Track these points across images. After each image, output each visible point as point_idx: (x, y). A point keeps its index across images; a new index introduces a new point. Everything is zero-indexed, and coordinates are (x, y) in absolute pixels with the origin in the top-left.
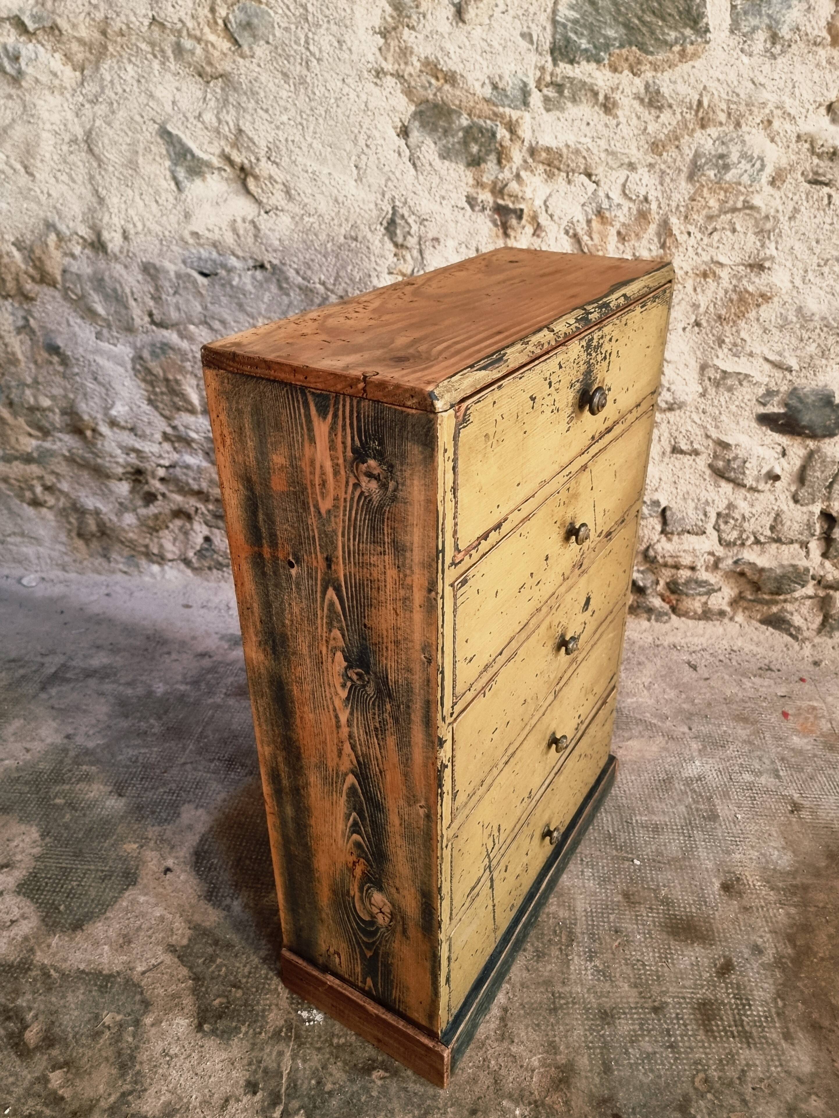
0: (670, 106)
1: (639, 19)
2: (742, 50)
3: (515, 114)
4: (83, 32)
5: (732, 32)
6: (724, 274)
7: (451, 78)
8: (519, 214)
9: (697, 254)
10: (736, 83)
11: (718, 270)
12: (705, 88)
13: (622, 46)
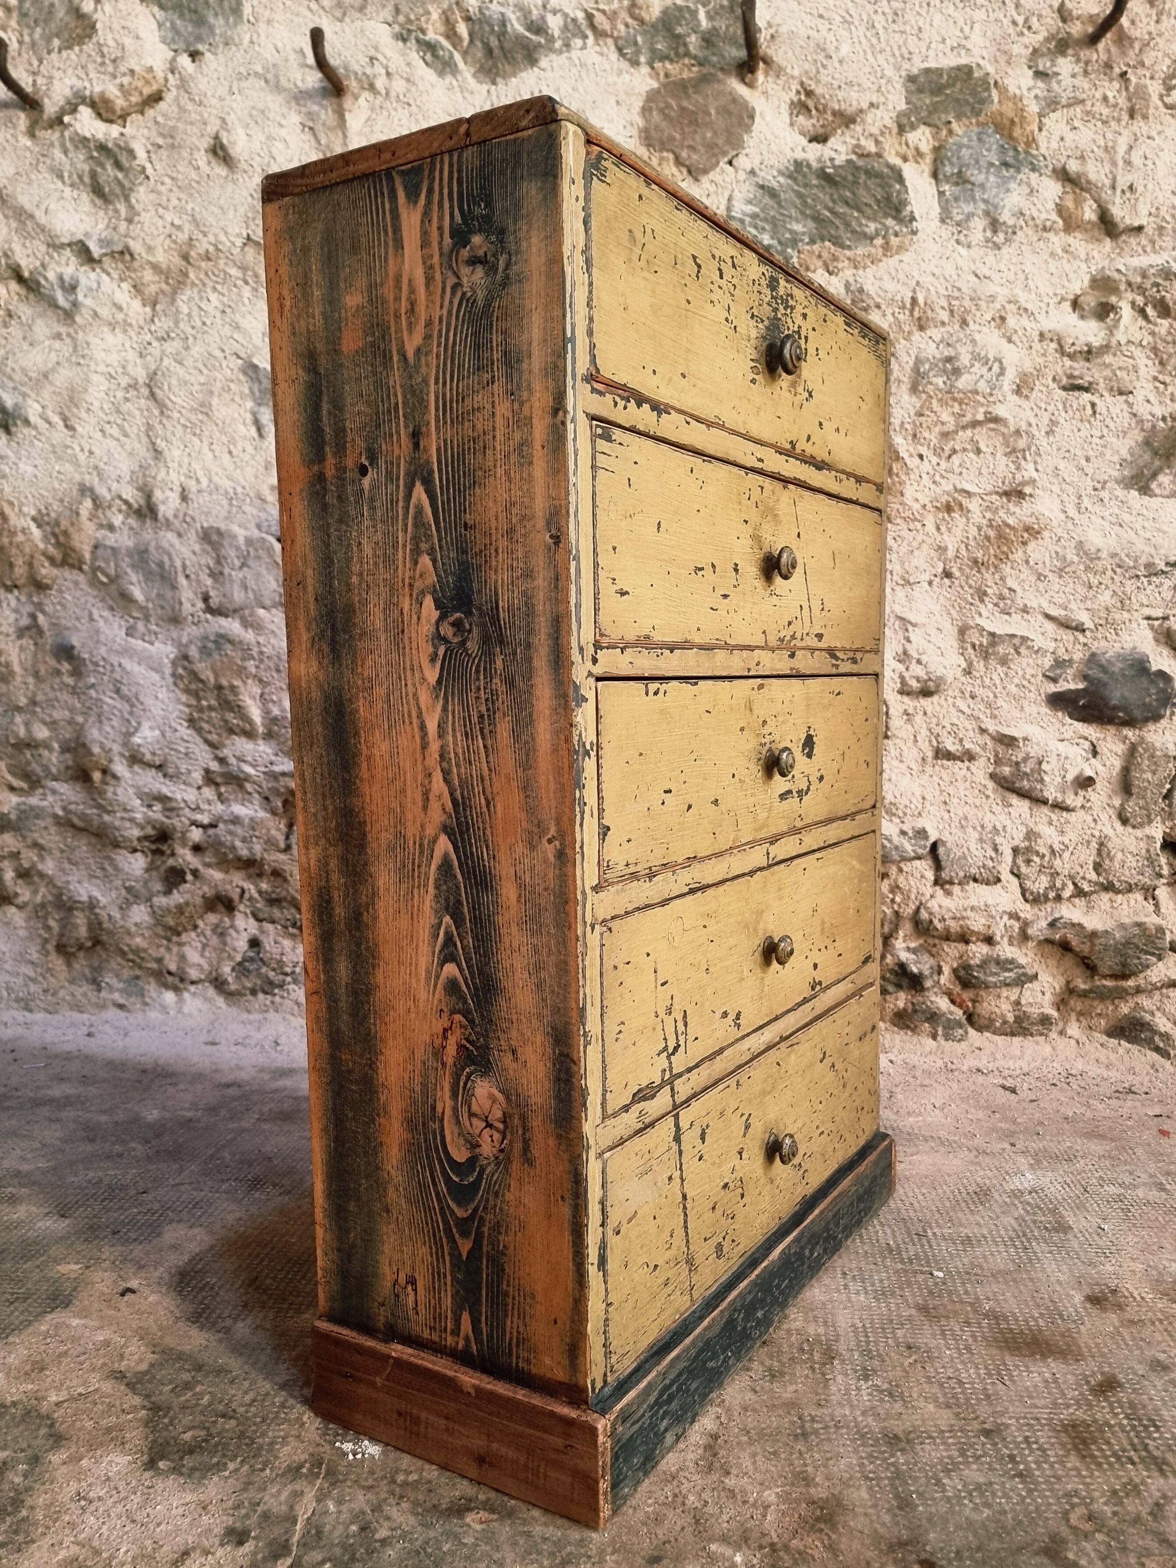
0: (878, 307)
1: (831, 210)
2: (958, 242)
5: (943, 221)
6: (973, 505)
9: (934, 482)
10: (955, 277)
11: (965, 501)
12: (918, 283)
13: (812, 242)
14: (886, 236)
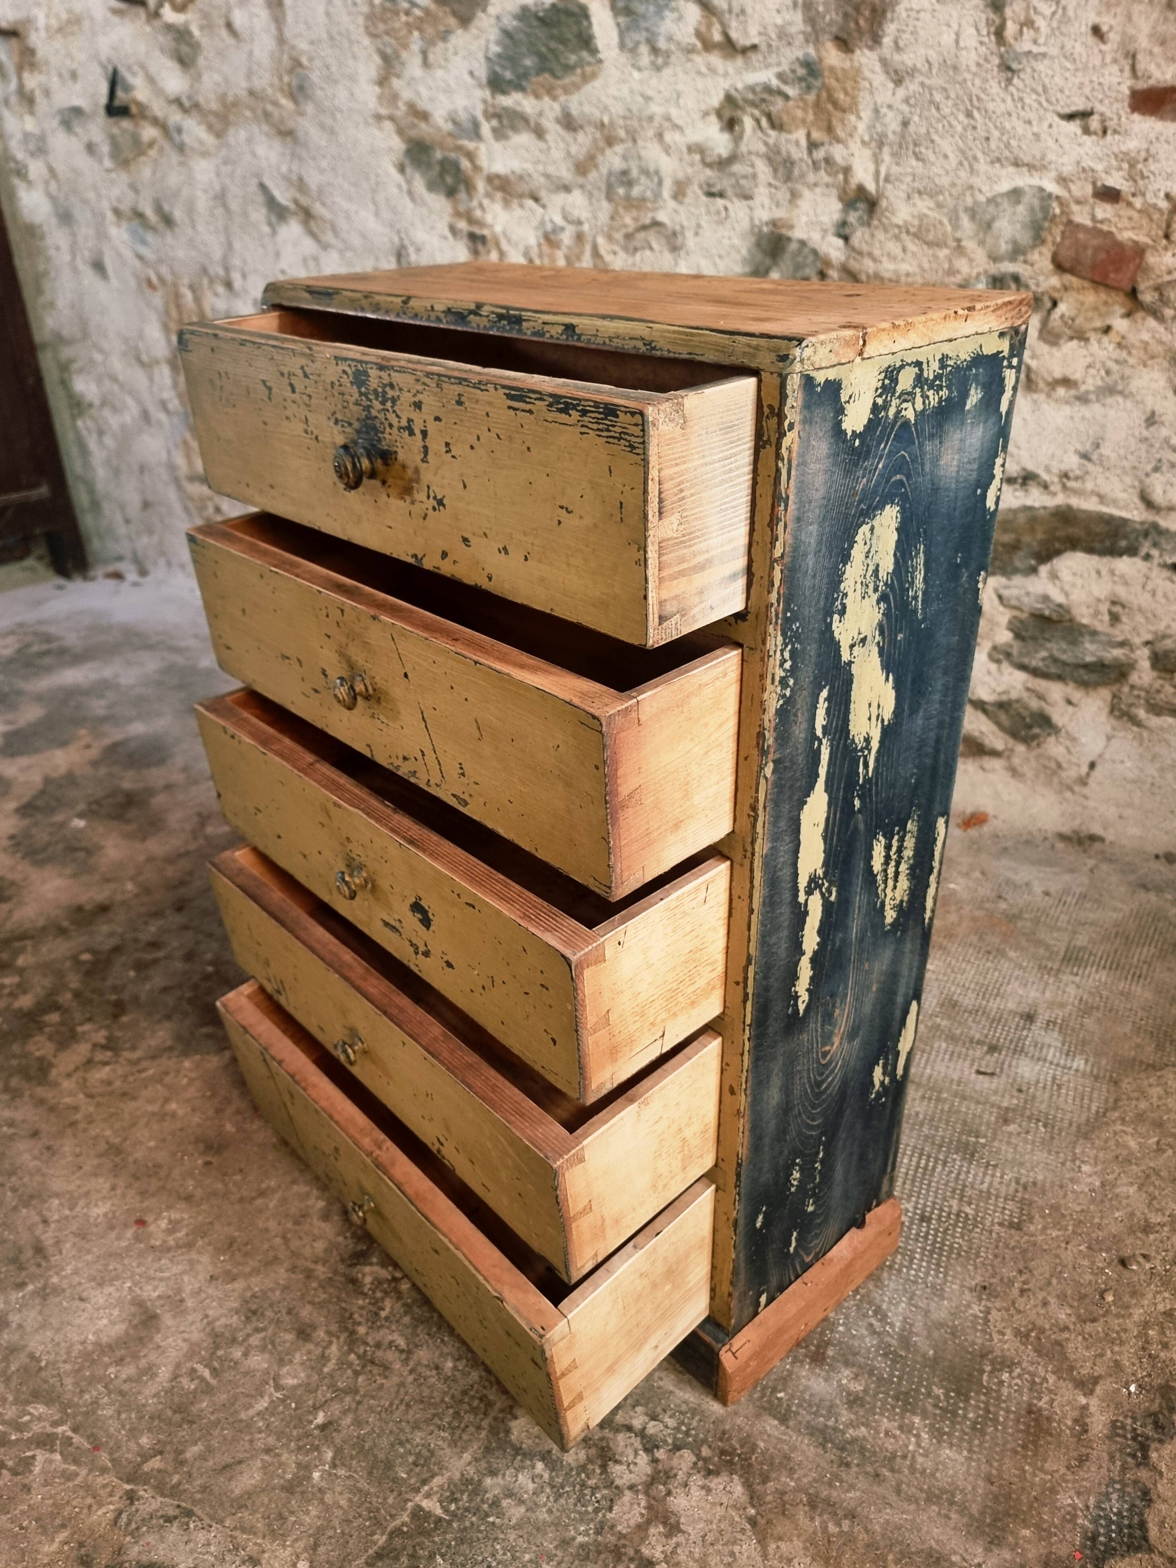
0: (582, 127)
1: (547, 46)
2: (632, 66)
3: (470, 145)
4: (214, 106)
5: (621, 49)
7: (424, 116)
8: (483, 239)
10: (629, 99)
12: (604, 106)
13: (538, 74)
14: (582, 67)
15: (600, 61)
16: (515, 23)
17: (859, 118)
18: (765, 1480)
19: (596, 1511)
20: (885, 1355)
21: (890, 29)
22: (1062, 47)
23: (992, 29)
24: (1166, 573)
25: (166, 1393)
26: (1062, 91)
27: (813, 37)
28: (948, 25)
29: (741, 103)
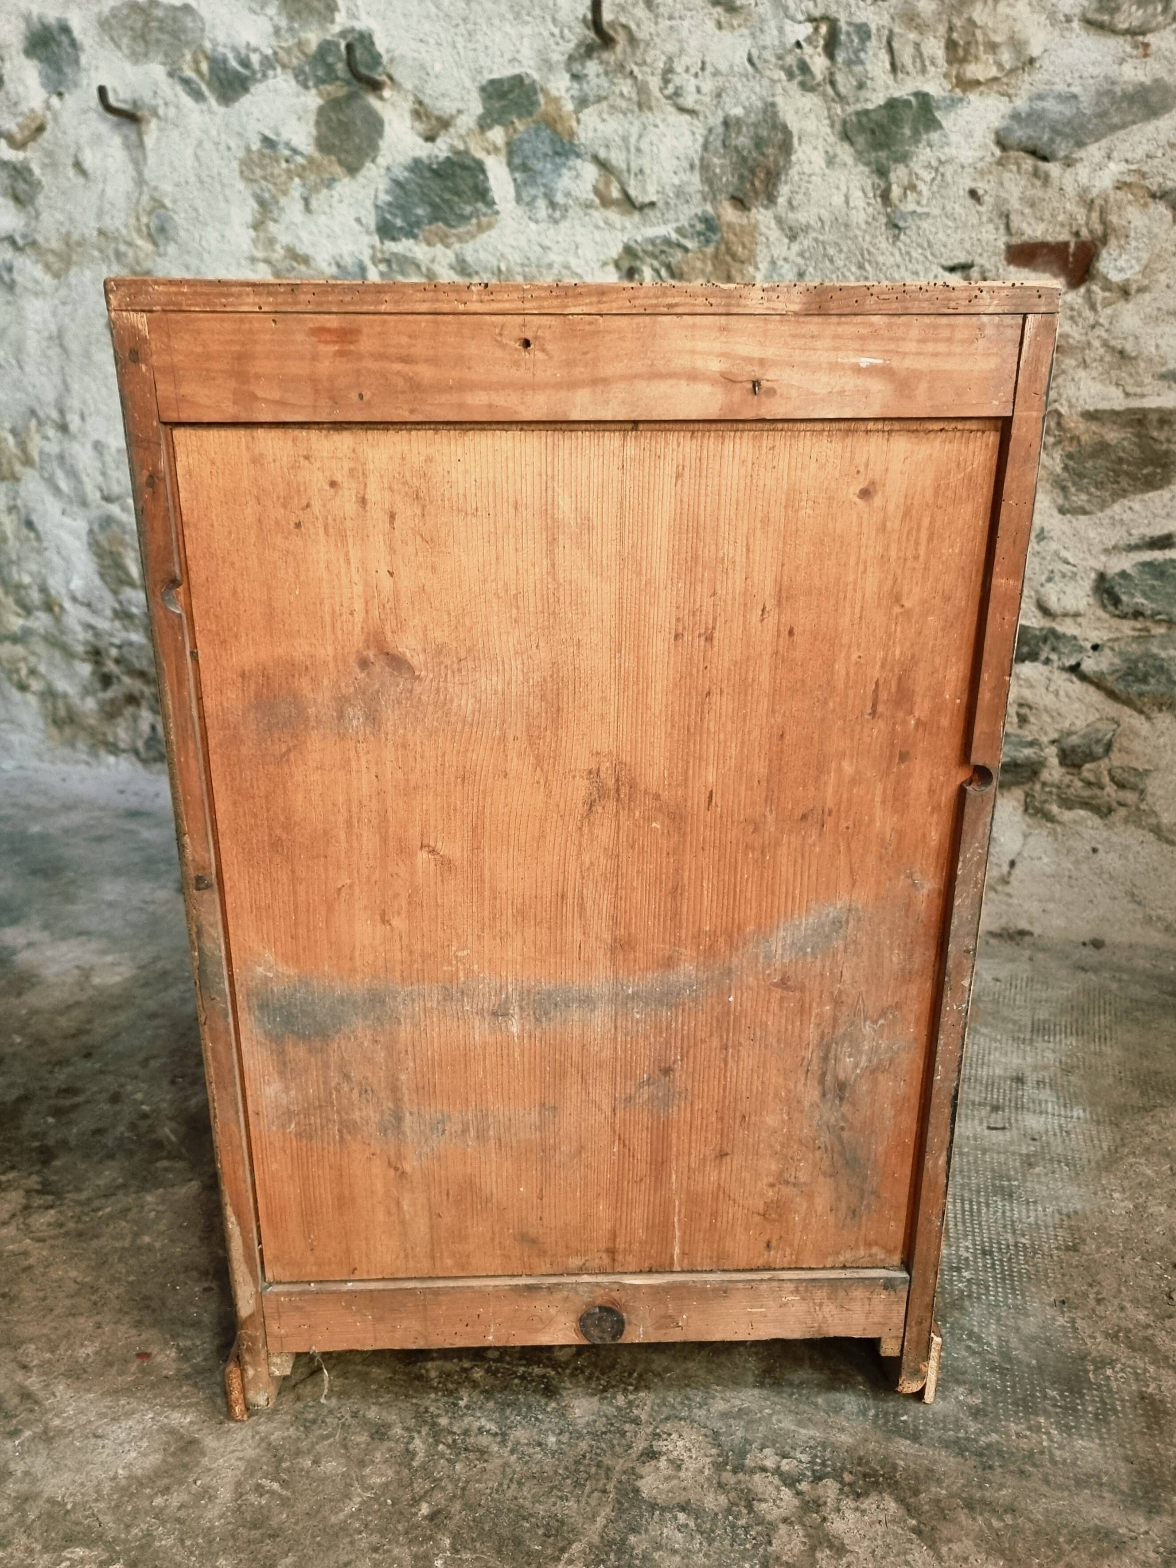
1: (441, 197)
2: (529, 218)
4: (55, 244)
5: (518, 202)
7: (305, 260)
10: (527, 248)
12: (501, 254)
13: (430, 223)
14: (478, 217)
15: (497, 213)
16: (406, 174)
17: (757, 268)
18: (916, 1493)
19: (754, 1547)
20: (992, 1370)
21: (784, 190)
22: (944, 208)
23: (878, 192)
24: (1065, 675)
25: (234, 1512)
26: (945, 246)
27: (711, 196)
28: (838, 188)
29: (641, 254)
